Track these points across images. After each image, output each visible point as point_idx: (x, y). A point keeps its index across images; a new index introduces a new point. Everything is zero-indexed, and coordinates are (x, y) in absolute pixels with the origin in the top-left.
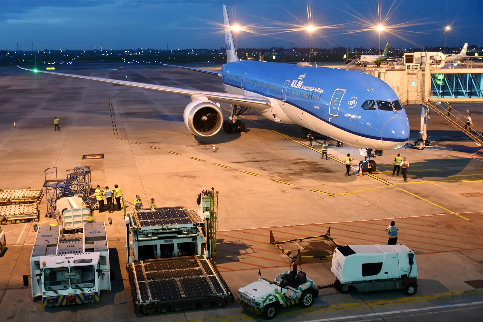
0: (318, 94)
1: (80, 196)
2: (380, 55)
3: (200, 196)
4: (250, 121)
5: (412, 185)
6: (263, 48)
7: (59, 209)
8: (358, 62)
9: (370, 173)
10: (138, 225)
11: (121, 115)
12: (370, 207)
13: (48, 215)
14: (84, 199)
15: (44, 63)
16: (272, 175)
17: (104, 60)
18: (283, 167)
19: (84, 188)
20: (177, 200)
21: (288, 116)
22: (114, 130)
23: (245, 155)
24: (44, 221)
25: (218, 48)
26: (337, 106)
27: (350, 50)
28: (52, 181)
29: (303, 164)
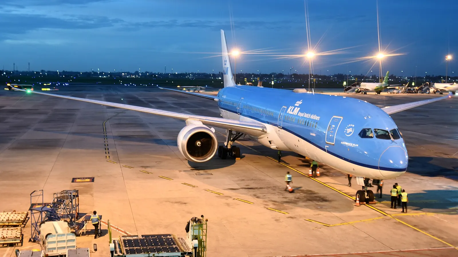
0: (315, 121)
1: (65, 221)
2: (380, 83)
3: (189, 223)
4: (245, 147)
5: (410, 216)
6: (262, 73)
7: (44, 233)
8: (358, 90)
9: (367, 203)
10: (123, 252)
11: (115, 137)
12: (366, 238)
13: (32, 240)
14: (70, 224)
15: (40, 84)
16: (265, 203)
17: (101, 82)
18: (278, 195)
19: (71, 213)
20: (166, 227)
21: (284, 143)
22: (106, 153)
23: (238, 182)
24: (27, 246)
25: (217, 73)
26: (334, 134)
27: (350, 77)
29: (298, 193)
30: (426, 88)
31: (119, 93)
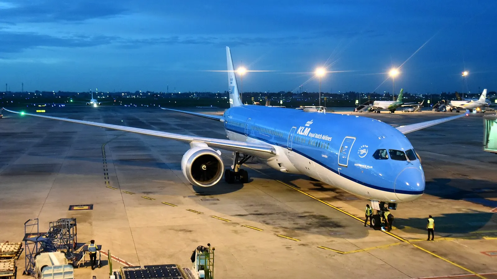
0: (326, 142)
1: (62, 252)
2: (394, 101)
3: (194, 253)
4: (253, 170)
6: (270, 92)
7: (39, 265)
8: (371, 108)
11: (115, 162)
12: (382, 266)
13: (27, 273)
14: (68, 255)
15: (35, 105)
16: (276, 230)
18: (289, 220)
19: (68, 243)
20: (171, 256)
21: (294, 166)
22: (105, 179)
23: (248, 208)
25: (222, 92)
26: (346, 155)
27: (363, 95)
28: (34, 234)
29: (310, 218)
30: (442, 106)
31: (119, 114)
